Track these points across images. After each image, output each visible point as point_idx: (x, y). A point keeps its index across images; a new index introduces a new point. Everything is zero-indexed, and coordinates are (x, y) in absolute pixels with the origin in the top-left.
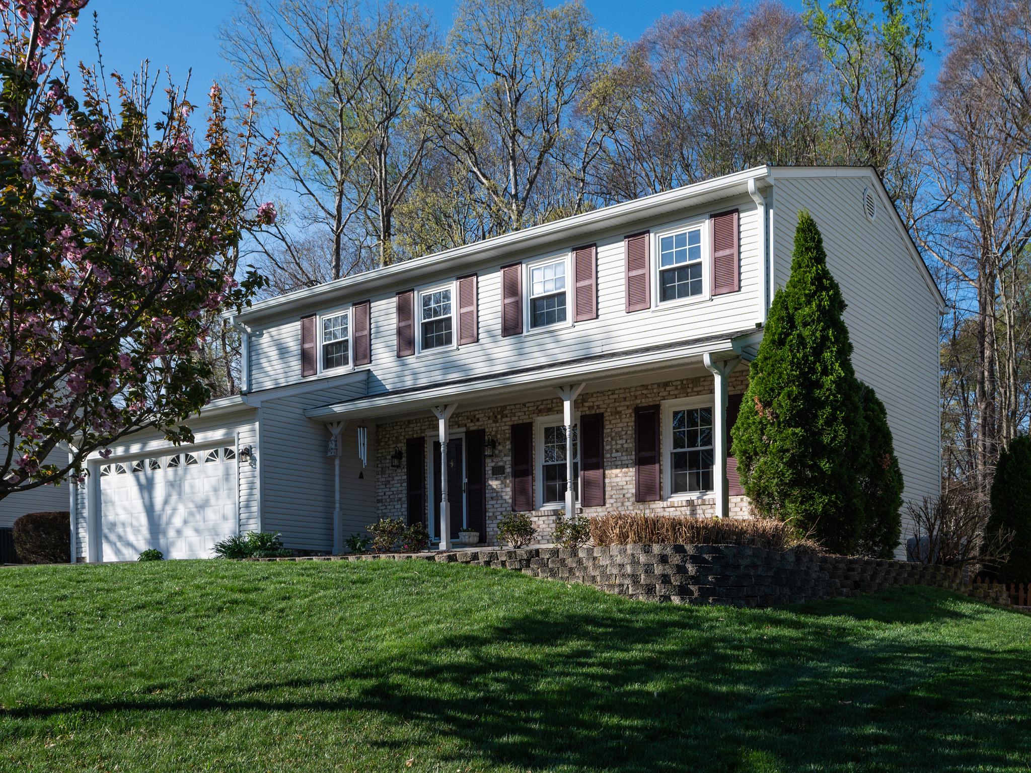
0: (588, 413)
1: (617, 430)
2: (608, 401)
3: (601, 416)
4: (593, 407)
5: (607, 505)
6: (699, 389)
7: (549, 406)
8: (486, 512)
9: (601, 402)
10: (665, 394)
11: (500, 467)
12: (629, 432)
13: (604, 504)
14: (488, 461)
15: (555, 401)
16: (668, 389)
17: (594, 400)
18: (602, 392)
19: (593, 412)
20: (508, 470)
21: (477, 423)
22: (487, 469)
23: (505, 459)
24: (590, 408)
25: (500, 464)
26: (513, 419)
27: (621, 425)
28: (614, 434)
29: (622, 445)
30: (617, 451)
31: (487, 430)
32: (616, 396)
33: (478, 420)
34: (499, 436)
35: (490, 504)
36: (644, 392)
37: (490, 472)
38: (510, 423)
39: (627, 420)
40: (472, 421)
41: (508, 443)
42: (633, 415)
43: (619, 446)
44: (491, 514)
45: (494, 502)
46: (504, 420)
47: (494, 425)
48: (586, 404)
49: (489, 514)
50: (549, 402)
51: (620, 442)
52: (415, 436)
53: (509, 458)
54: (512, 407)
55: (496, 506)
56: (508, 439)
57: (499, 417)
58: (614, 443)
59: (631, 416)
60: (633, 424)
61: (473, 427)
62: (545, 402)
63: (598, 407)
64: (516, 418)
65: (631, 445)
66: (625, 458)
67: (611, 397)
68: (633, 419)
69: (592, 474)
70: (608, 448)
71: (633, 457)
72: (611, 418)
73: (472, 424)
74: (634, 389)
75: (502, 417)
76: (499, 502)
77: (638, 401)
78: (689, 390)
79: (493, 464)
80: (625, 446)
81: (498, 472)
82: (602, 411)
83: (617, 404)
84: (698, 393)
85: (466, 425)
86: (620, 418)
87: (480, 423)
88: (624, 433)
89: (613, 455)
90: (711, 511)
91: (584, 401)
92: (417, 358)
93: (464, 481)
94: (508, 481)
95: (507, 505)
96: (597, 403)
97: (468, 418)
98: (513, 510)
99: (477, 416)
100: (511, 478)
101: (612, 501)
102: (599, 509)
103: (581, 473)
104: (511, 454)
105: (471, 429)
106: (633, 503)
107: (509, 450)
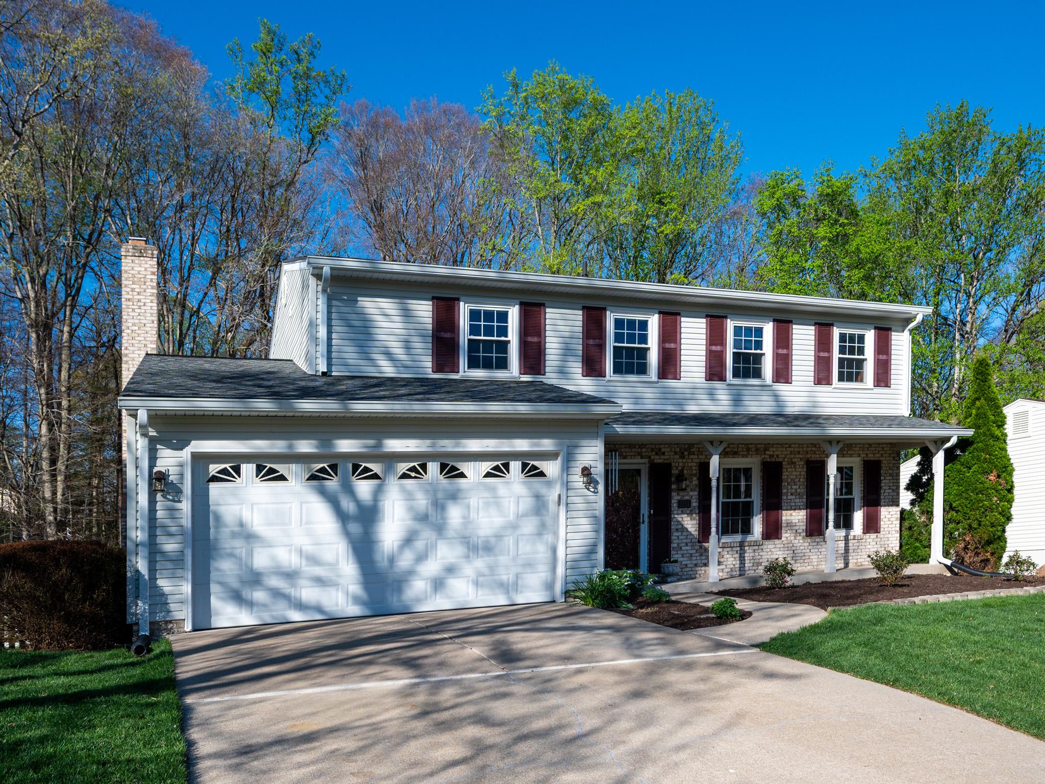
0: (768, 460)
1: (792, 477)
2: (786, 453)
3: (781, 463)
4: (773, 456)
5: (783, 539)
6: (852, 452)
7: (735, 450)
8: (671, 543)
9: (780, 453)
11: (687, 501)
12: (801, 480)
13: (781, 539)
14: (674, 494)
15: (740, 446)
17: (774, 449)
19: (773, 460)
20: (695, 504)
21: (662, 457)
22: (673, 501)
23: (691, 493)
24: (770, 456)
25: (687, 498)
26: (701, 457)
27: (794, 473)
28: (789, 480)
29: (796, 490)
30: (792, 494)
31: (673, 464)
32: (792, 449)
33: (664, 454)
34: (685, 472)
35: (675, 535)
36: (814, 449)
37: (675, 505)
38: (697, 461)
39: (800, 470)
40: (657, 454)
41: (695, 478)
42: (805, 466)
43: (793, 491)
44: (675, 545)
45: (679, 534)
46: (691, 457)
47: (681, 460)
48: (767, 453)
49: (674, 545)
50: (735, 446)
51: (794, 487)
53: (696, 493)
54: (700, 446)
55: (680, 537)
56: (695, 475)
57: (686, 453)
58: (789, 487)
59: (803, 467)
60: (804, 473)
61: (658, 460)
62: (731, 446)
63: (777, 456)
64: (703, 457)
65: (802, 490)
66: (798, 500)
67: (788, 449)
68: (805, 469)
69: (772, 514)
70: (784, 491)
71: (805, 500)
72: (788, 467)
73: (657, 457)
74: (805, 446)
75: (689, 454)
76: (684, 534)
77: (809, 456)
78: (845, 452)
79: (679, 498)
80: (798, 491)
81: (684, 505)
82: (780, 460)
83: (793, 456)
84: (851, 456)
85: (650, 457)
86: (795, 467)
87: (666, 457)
88: (797, 480)
89: (789, 498)
90: (858, 544)
91: (766, 449)
92: (609, 381)
93: (642, 512)
94: (694, 515)
95: (692, 537)
96: (776, 453)
97: (652, 450)
98: (699, 542)
99: (663, 450)
100: (697, 511)
101: (787, 535)
102: (777, 541)
103: (763, 510)
104: (698, 490)
105: (656, 461)
106: (803, 538)
107: (696, 485)
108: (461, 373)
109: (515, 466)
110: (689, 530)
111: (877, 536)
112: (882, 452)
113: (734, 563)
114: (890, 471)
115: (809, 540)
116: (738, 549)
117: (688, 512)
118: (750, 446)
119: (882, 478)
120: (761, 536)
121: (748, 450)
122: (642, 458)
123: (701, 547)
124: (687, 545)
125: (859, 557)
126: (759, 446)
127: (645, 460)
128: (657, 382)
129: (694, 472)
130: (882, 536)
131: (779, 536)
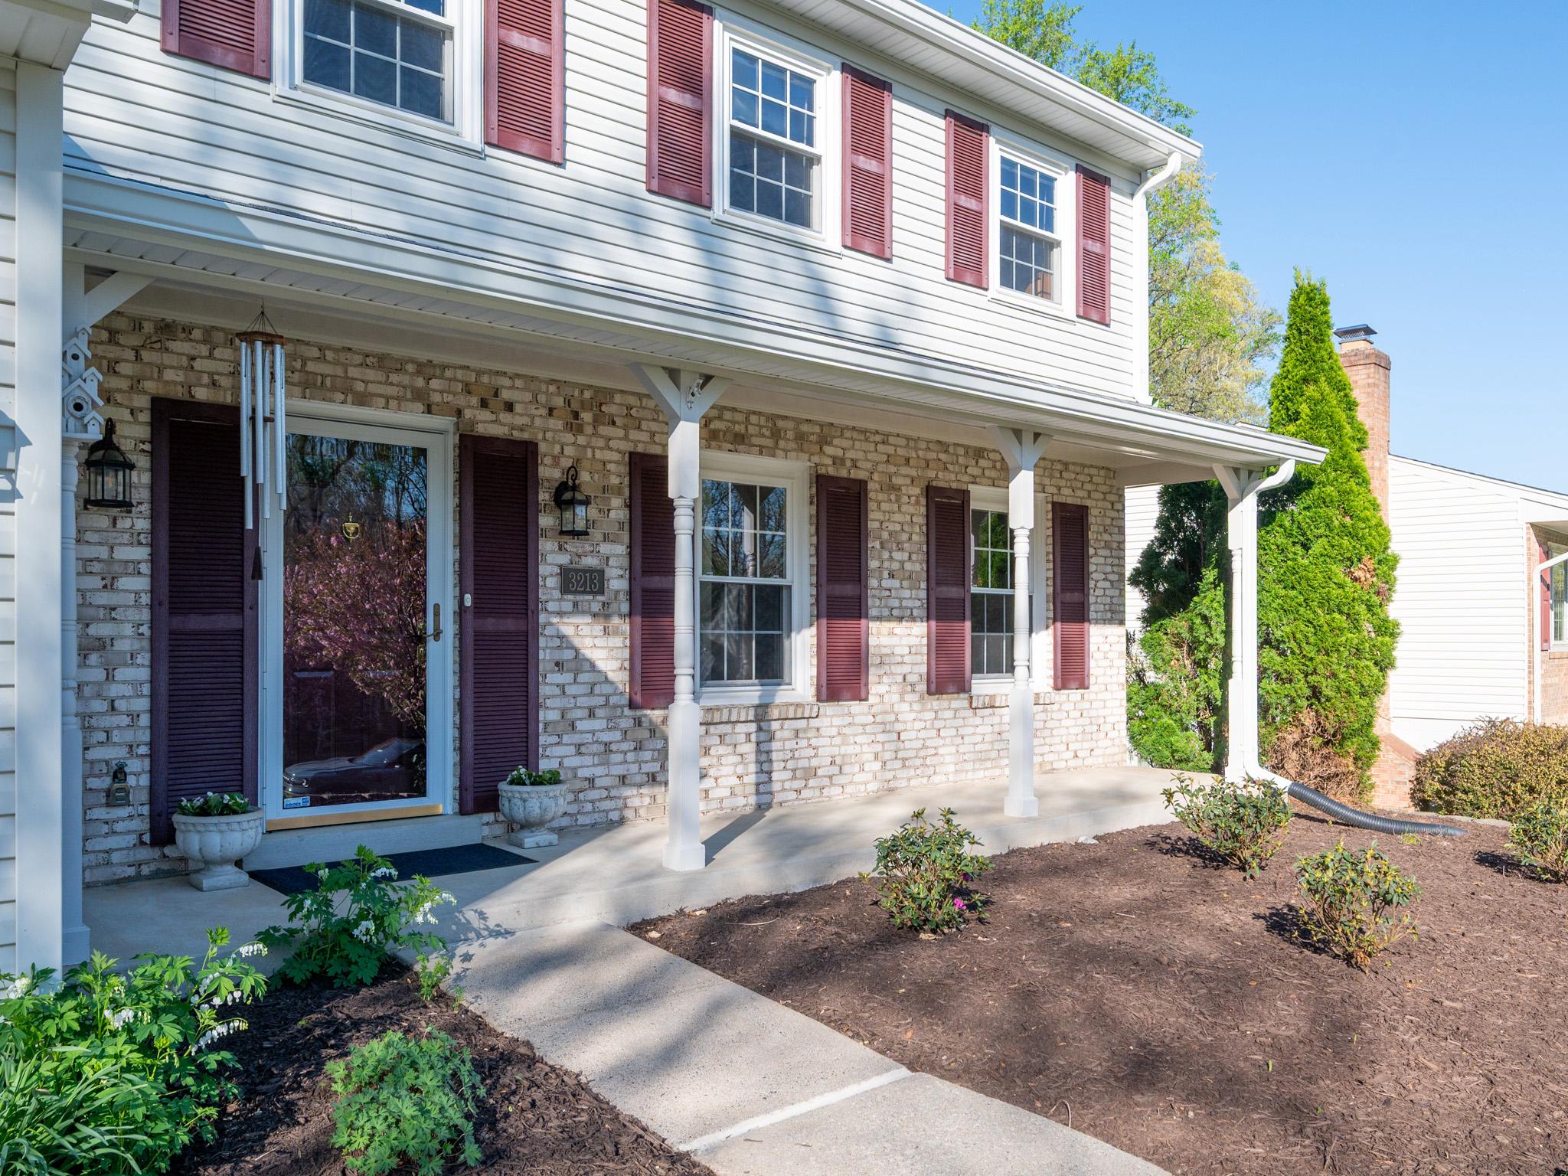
0: (831, 471)
1: (891, 528)
3: (862, 485)
4: (842, 461)
5: (872, 699)
7: (740, 428)
8: (538, 706)
9: (860, 455)
10: (976, 471)
11: (590, 570)
12: (915, 538)
13: (866, 699)
14: (546, 546)
15: (754, 419)
16: (983, 463)
17: (847, 444)
18: (864, 432)
19: (843, 473)
20: (617, 582)
21: (505, 417)
22: (543, 570)
23: (605, 548)
24: (838, 461)
25: (590, 561)
26: (634, 435)
27: (897, 517)
28: (885, 535)
29: (902, 563)
30: (892, 576)
31: (543, 447)
32: (891, 450)
33: (509, 407)
34: (585, 476)
35: (549, 685)
36: (942, 456)
37: (552, 582)
38: (627, 447)
39: (912, 509)
40: (484, 404)
41: (616, 502)
42: (923, 501)
43: (896, 566)
44: (553, 715)
45: (567, 678)
46: (605, 430)
47: (569, 438)
48: (828, 450)
49: (548, 715)
50: (740, 417)
51: (897, 555)
52: (202, 394)
53: (621, 549)
54: (632, 400)
55: (571, 690)
56: (619, 492)
57: (587, 417)
58: (886, 555)
59: (918, 503)
60: (922, 520)
61: (489, 425)
62: (727, 415)
63: (855, 464)
64: (644, 437)
65: (917, 567)
66: (907, 593)
67: (880, 447)
68: (923, 510)
69: (845, 625)
70: (873, 564)
71: (923, 594)
72: (881, 496)
73: (485, 415)
74: (923, 445)
75: (596, 422)
76: (584, 677)
77: (931, 474)
79: (564, 559)
80: (908, 566)
81: (583, 586)
82: (862, 475)
83: (892, 469)
85: (459, 413)
86: (898, 500)
87: (520, 421)
88: (904, 537)
89: (884, 584)
90: (1043, 716)
91: (824, 441)
92: (282, 100)
93: (432, 598)
94: (616, 621)
95: (607, 689)
96: (850, 454)
97: (468, 390)
98: (632, 705)
99: (506, 395)
100: (625, 607)
101: (882, 689)
102: (855, 707)
103: (818, 617)
104: (625, 537)
105: (481, 429)
106: (922, 698)
107: (621, 524)
110: (601, 665)
111: (1083, 696)
112: (1088, 487)
113: (740, 770)
114: (1106, 537)
115: (935, 703)
116: (753, 727)
117: (596, 607)
118: (780, 424)
119: (1091, 551)
120: (812, 691)
121: (776, 434)
122: (429, 410)
123: (638, 722)
124: (592, 714)
125: (1046, 749)
126: (805, 428)
127: (444, 422)
128: (480, 155)
129: (614, 480)
130: (1093, 696)
131: (863, 696)
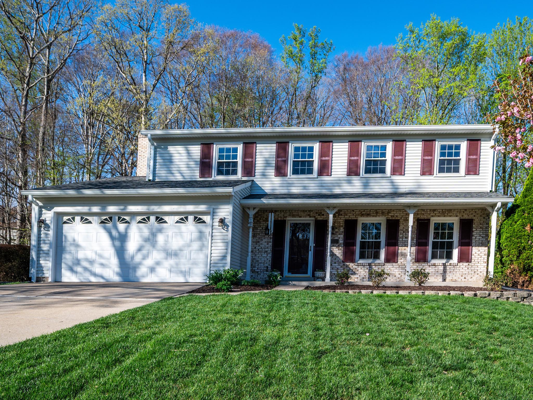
0: (390, 218)
1: (406, 228)
2: (402, 214)
3: (398, 221)
4: (394, 216)
5: (399, 263)
6: (451, 214)
8: (325, 262)
9: (398, 214)
10: (433, 214)
11: (336, 240)
12: (413, 230)
13: (397, 262)
16: (435, 212)
17: (394, 213)
18: (400, 210)
19: (394, 218)
20: (341, 241)
21: (322, 217)
23: (339, 236)
24: (392, 216)
25: (336, 238)
26: (346, 217)
28: (404, 230)
30: (406, 238)
33: (323, 215)
34: (336, 224)
36: (423, 212)
38: (344, 219)
40: (319, 215)
41: (342, 228)
42: (416, 222)
43: (407, 236)
46: (340, 216)
47: (333, 218)
48: (390, 214)
52: (279, 219)
53: (342, 236)
54: (346, 211)
56: (342, 226)
57: (337, 215)
58: (404, 234)
59: (414, 223)
60: (415, 226)
62: (366, 211)
63: (397, 216)
64: (348, 217)
65: (414, 236)
68: (416, 224)
69: (392, 248)
70: (400, 236)
71: (415, 242)
72: (403, 222)
73: (319, 217)
75: (339, 215)
76: (334, 257)
77: (420, 216)
78: (446, 214)
79: (332, 238)
81: (335, 242)
82: (399, 218)
83: (407, 216)
84: (450, 216)
85: (315, 217)
87: (325, 217)
89: (403, 240)
90: (453, 268)
91: (389, 213)
92: (289, 178)
93: (310, 245)
94: (340, 247)
95: (338, 259)
96: (396, 215)
97: (316, 213)
98: (343, 262)
99: (323, 213)
100: (342, 246)
101: (402, 261)
102: (394, 264)
103: (385, 246)
104: (343, 234)
105: (318, 219)
106: (413, 263)
107: (342, 232)
108: (213, 177)
109: (191, 218)
110: (337, 255)
111: (469, 265)
112: (475, 214)
113: (365, 274)
114: (481, 226)
115: (417, 265)
116: (368, 267)
117: (337, 246)
118: (378, 211)
119: (474, 230)
120: (384, 260)
121: (377, 213)
122: (310, 217)
123: (344, 265)
124: (335, 263)
125: (454, 276)
126: (384, 211)
127: (313, 219)
128: (317, 178)
129: (342, 225)
130: (473, 264)
131: (396, 261)
